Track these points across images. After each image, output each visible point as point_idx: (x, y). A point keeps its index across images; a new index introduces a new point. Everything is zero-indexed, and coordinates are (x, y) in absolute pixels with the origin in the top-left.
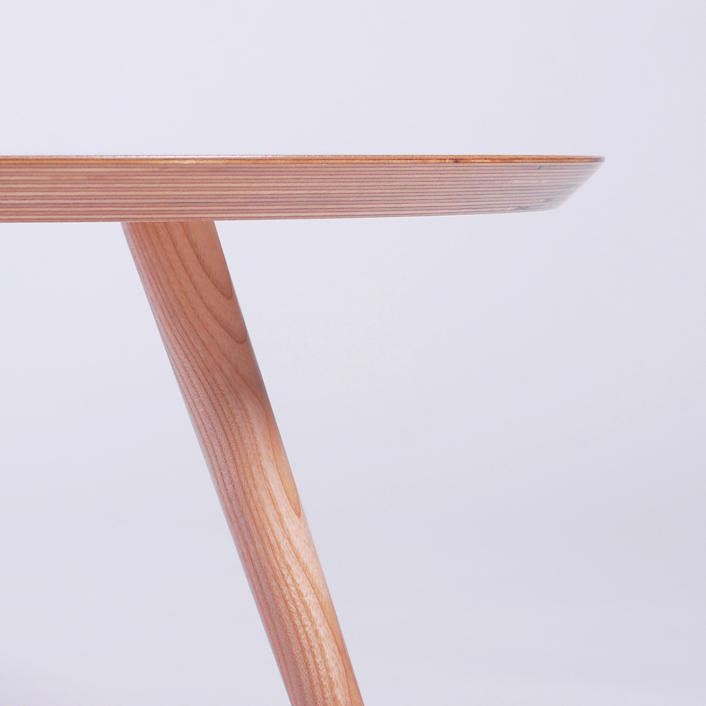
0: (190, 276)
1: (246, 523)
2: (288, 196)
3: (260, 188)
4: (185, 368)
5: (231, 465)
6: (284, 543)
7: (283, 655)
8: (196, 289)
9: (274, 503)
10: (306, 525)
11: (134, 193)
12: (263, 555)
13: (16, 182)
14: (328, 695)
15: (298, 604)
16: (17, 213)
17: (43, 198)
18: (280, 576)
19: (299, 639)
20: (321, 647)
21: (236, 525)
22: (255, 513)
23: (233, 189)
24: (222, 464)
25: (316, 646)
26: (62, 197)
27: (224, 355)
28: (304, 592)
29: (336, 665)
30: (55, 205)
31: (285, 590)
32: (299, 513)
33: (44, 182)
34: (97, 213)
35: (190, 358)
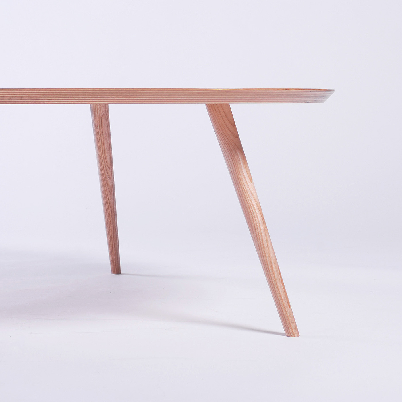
0: (224, 120)
1: (238, 184)
2: (244, 98)
3: (237, 96)
4: (222, 144)
5: (234, 169)
6: (247, 189)
7: (247, 218)
8: (225, 123)
9: (245, 178)
10: (253, 184)
11: (207, 97)
12: (242, 192)
13: (180, 94)
14: (258, 227)
15: (251, 204)
16: (180, 101)
17: (187, 98)
18: (246, 197)
19: (251, 213)
20: (257, 215)
21: (235, 184)
22: (240, 181)
23: (231, 96)
24: (232, 169)
25: (256, 215)
26: (191, 98)
27: (232, 140)
28: (253, 202)
29: (261, 220)
30: (189, 100)
31: (248, 201)
32: (251, 181)
33: (187, 94)
34: (199, 101)
35: (224, 141)
